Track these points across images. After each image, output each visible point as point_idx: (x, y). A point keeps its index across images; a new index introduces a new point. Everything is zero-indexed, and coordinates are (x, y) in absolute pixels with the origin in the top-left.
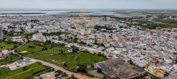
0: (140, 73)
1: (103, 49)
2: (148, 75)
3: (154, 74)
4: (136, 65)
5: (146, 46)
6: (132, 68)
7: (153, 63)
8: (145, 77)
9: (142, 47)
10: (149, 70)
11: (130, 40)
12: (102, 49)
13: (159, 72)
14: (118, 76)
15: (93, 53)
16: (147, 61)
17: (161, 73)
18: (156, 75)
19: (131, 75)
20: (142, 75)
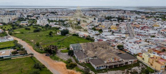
0: (125, 61)
1: (97, 33)
2: (139, 66)
3: (149, 65)
4: (128, 51)
5: (156, 34)
6: (117, 53)
7: (156, 51)
8: (133, 67)
9: (151, 34)
10: (143, 59)
11: (141, 28)
12: (95, 34)
13: (157, 62)
14: (90, 62)
15: (82, 37)
16: (147, 49)
17: (159, 63)
18: (151, 67)
19: (109, 62)
20: (129, 65)
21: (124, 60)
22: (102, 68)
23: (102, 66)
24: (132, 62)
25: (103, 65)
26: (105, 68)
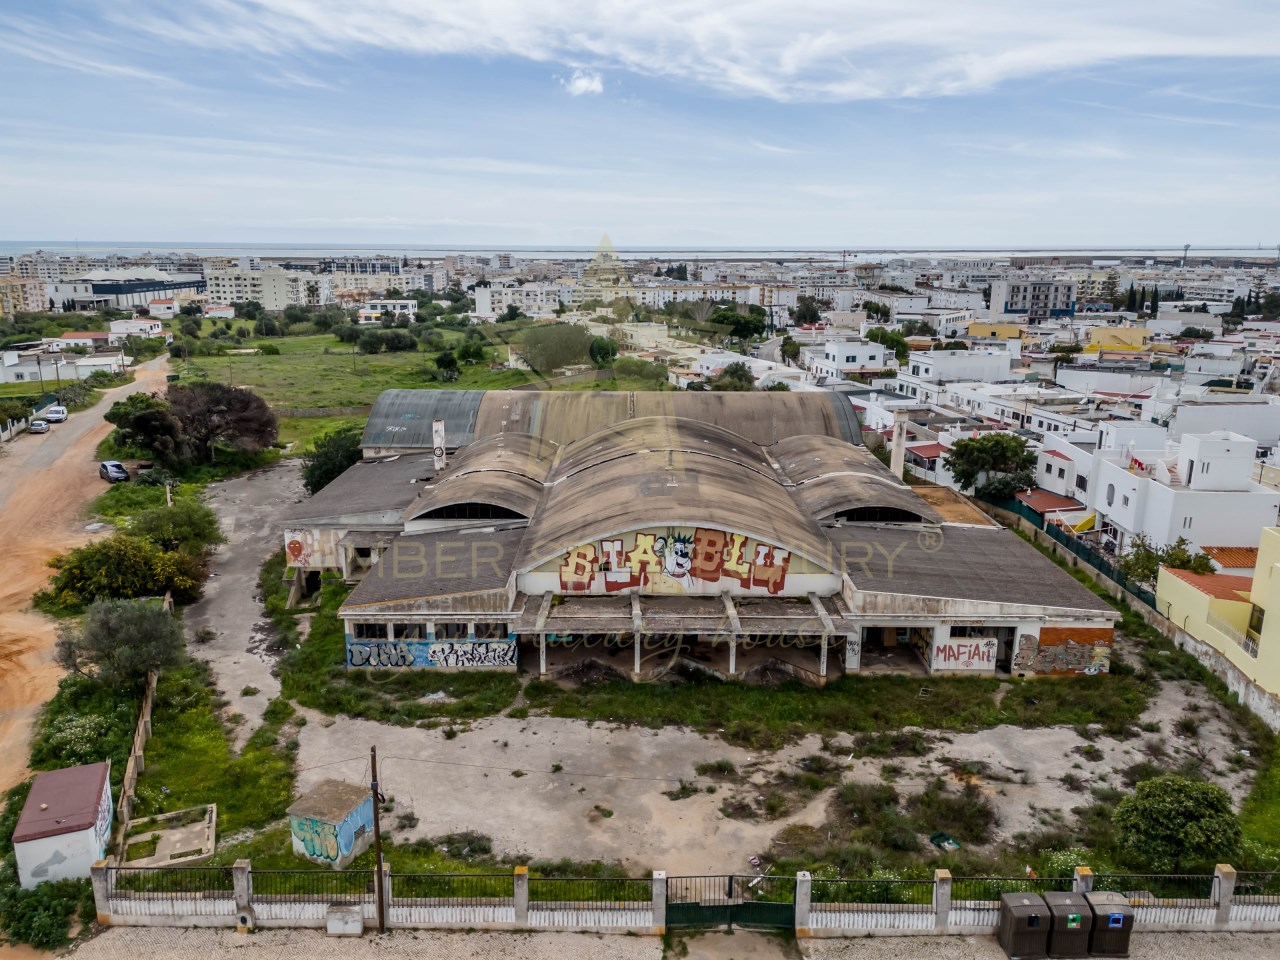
19: (598, 587)
20: (934, 681)
21: (856, 597)
22: (442, 656)
23: (452, 631)
24: (1007, 635)
25: (471, 618)
26: (497, 657)
